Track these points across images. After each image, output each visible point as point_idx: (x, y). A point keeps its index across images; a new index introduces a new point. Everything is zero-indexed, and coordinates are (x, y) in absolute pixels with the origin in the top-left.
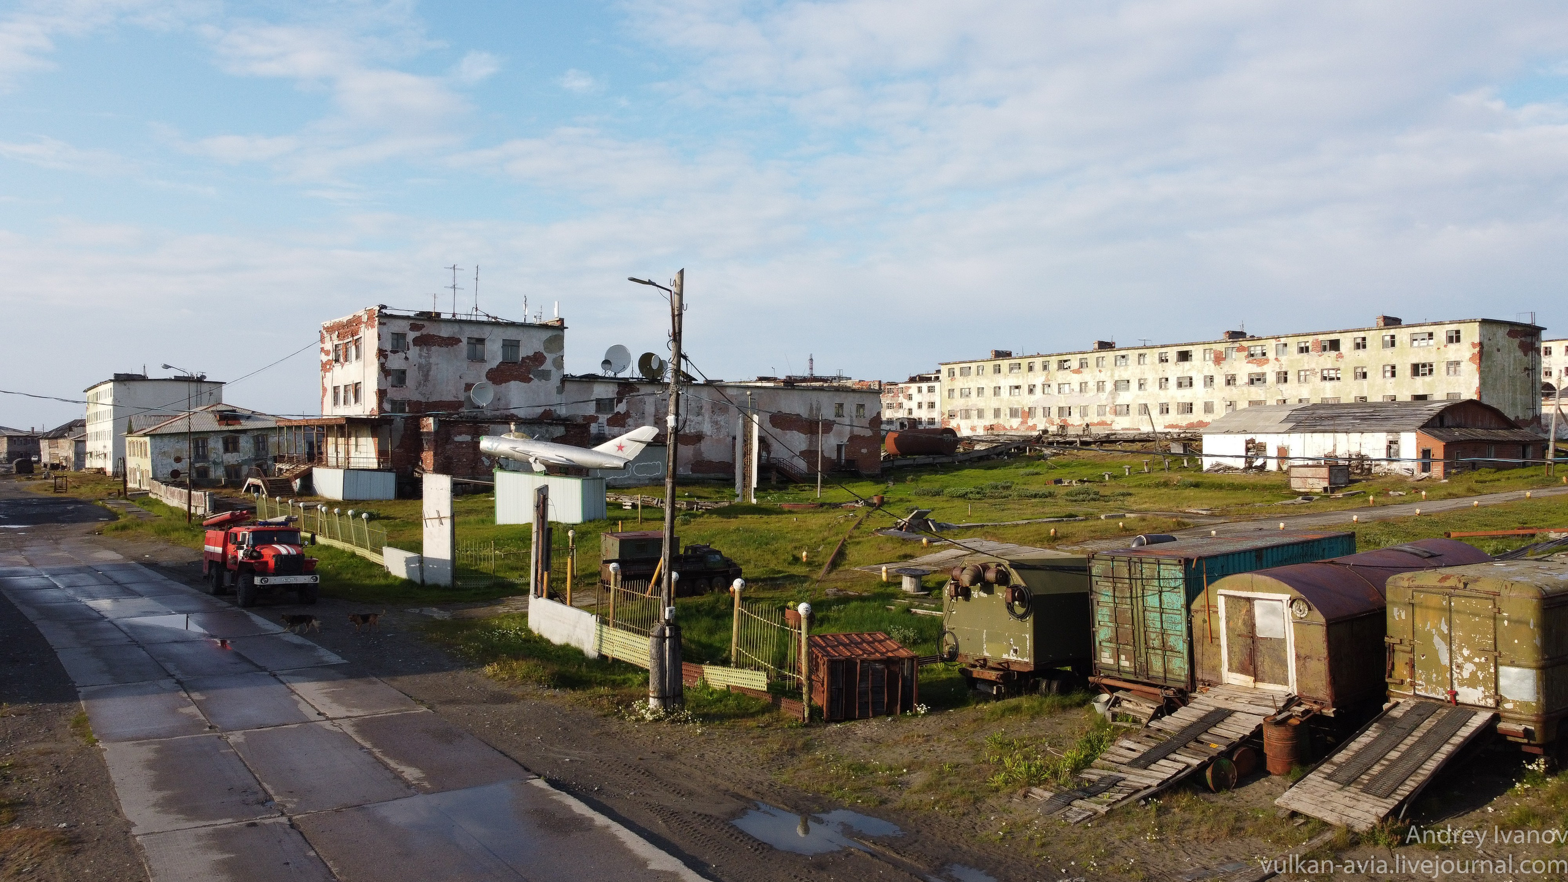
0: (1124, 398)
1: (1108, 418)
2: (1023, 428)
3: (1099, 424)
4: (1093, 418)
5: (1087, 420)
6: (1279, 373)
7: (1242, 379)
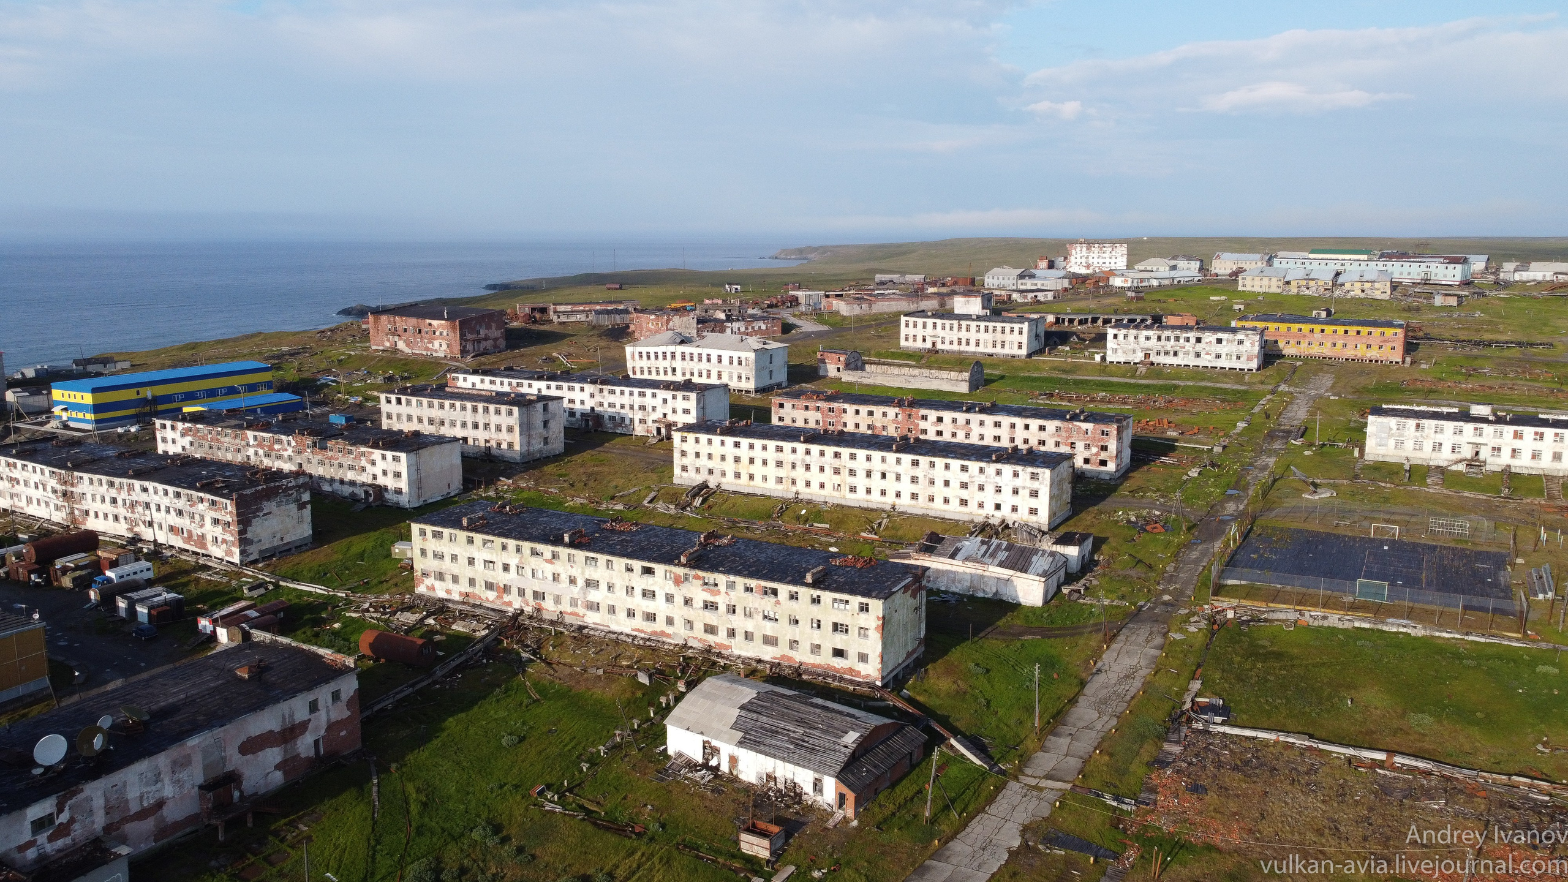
0: (594, 596)
1: (581, 610)
2: (498, 602)
3: (571, 614)
4: (566, 607)
5: (561, 608)
6: (728, 605)
7: (698, 603)
